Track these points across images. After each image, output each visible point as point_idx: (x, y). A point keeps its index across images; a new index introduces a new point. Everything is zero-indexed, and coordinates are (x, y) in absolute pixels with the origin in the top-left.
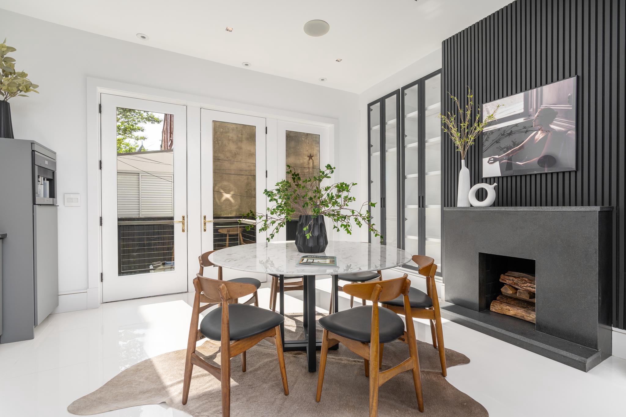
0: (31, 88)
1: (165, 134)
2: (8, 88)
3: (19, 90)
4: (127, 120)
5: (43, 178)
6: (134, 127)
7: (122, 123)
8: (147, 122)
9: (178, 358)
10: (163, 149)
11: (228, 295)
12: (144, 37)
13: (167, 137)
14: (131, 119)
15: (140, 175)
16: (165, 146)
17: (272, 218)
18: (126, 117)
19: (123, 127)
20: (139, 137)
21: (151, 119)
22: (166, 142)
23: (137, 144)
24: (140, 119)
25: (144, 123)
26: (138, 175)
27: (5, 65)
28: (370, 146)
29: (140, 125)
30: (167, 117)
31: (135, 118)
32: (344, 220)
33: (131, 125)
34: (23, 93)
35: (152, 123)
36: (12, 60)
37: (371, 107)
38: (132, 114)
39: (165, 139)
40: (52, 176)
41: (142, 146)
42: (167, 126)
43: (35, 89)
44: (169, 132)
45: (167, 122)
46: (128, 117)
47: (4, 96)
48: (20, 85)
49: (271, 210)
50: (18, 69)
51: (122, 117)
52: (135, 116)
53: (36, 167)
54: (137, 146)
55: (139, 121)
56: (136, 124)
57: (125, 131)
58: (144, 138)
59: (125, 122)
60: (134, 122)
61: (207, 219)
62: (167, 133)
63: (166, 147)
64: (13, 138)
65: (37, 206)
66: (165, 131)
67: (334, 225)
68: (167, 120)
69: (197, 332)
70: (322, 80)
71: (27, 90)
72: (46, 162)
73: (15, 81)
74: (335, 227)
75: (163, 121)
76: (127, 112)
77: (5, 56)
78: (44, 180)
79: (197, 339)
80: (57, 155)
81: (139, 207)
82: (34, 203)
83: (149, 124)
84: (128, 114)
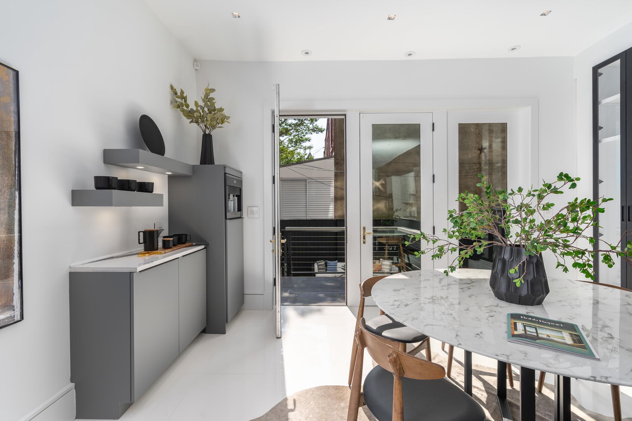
0: (225, 120)
1: (327, 142)
2: (211, 123)
3: (218, 123)
4: (298, 133)
5: (232, 195)
6: (303, 139)
7: (294, 136)
8: (313, 133)
9: (338, 398)
10: (326, 156)
11: (402, 371)
12: (307, 53)
13: (329, 144)
14: (301, 132)
15: (307, 181)
16: (327, 152)
17: (451, 243)
18: (297, 131)
19: (295, 140)
20: (307, 147)
21: (315, 129)
22: (328, 148)
23: (306, 153)
24: (307, 131)
25: (311, 135)
26: (305, 181)
27: (209, 104)
28: (596, 128)
29: (307, 136)
30: (329, 126)
31: (304, 130)
32: (582, 257)
33: (301, 138)
34: (220, 125)
35: (317, 133)
36: (213, 99)
37: (600, 71)
38: (301, 127)
39: (327, 146)
40: (239, 193)
41: (310, 154)
42: (329, 134)
43: (228, 120)
44: (331, 140)
45: (329, 130)
46: (298, 131)
47: (209, 130)
48: (218, 119)
49: (449, 232)
50: (217, 106)
51: (294, 132)
52: (303, 129)
53: (227, 187)
54: (306, 154)
55: (306, 133)
56: (304, 136)
57: (296, 142)
58: (310, 148)
59: (296, 135)
60: (303, 134)
61: (367, 231)
62: (329, 141)
63: (328, 154)
64: (214, 164)
65: (228, 220)
66: (327, 139)
67: (558, 262)
68: (329, 129)
69: (360, 395)
70: (513, 49)
71: (223, 122)
72: (235, 182)
73: (215, 116)
74: (559, 265)
75: (326, 129)
76: (297, 126)
77: (209, 97)
78: (234, 196)
79: (360, 405)
80: (243, 174)
81: (306, 210)
82: (226, 218)
83: (314, 134)
84: (298, 128)
